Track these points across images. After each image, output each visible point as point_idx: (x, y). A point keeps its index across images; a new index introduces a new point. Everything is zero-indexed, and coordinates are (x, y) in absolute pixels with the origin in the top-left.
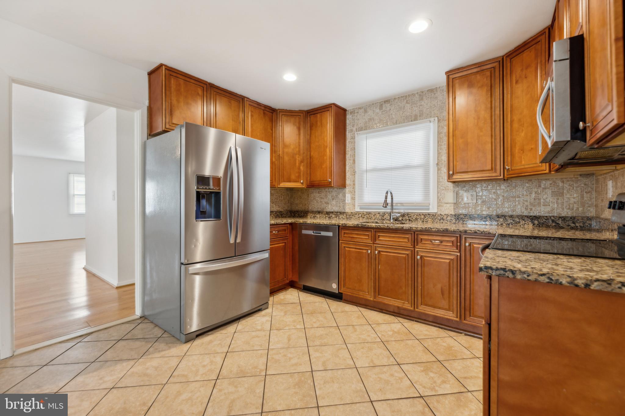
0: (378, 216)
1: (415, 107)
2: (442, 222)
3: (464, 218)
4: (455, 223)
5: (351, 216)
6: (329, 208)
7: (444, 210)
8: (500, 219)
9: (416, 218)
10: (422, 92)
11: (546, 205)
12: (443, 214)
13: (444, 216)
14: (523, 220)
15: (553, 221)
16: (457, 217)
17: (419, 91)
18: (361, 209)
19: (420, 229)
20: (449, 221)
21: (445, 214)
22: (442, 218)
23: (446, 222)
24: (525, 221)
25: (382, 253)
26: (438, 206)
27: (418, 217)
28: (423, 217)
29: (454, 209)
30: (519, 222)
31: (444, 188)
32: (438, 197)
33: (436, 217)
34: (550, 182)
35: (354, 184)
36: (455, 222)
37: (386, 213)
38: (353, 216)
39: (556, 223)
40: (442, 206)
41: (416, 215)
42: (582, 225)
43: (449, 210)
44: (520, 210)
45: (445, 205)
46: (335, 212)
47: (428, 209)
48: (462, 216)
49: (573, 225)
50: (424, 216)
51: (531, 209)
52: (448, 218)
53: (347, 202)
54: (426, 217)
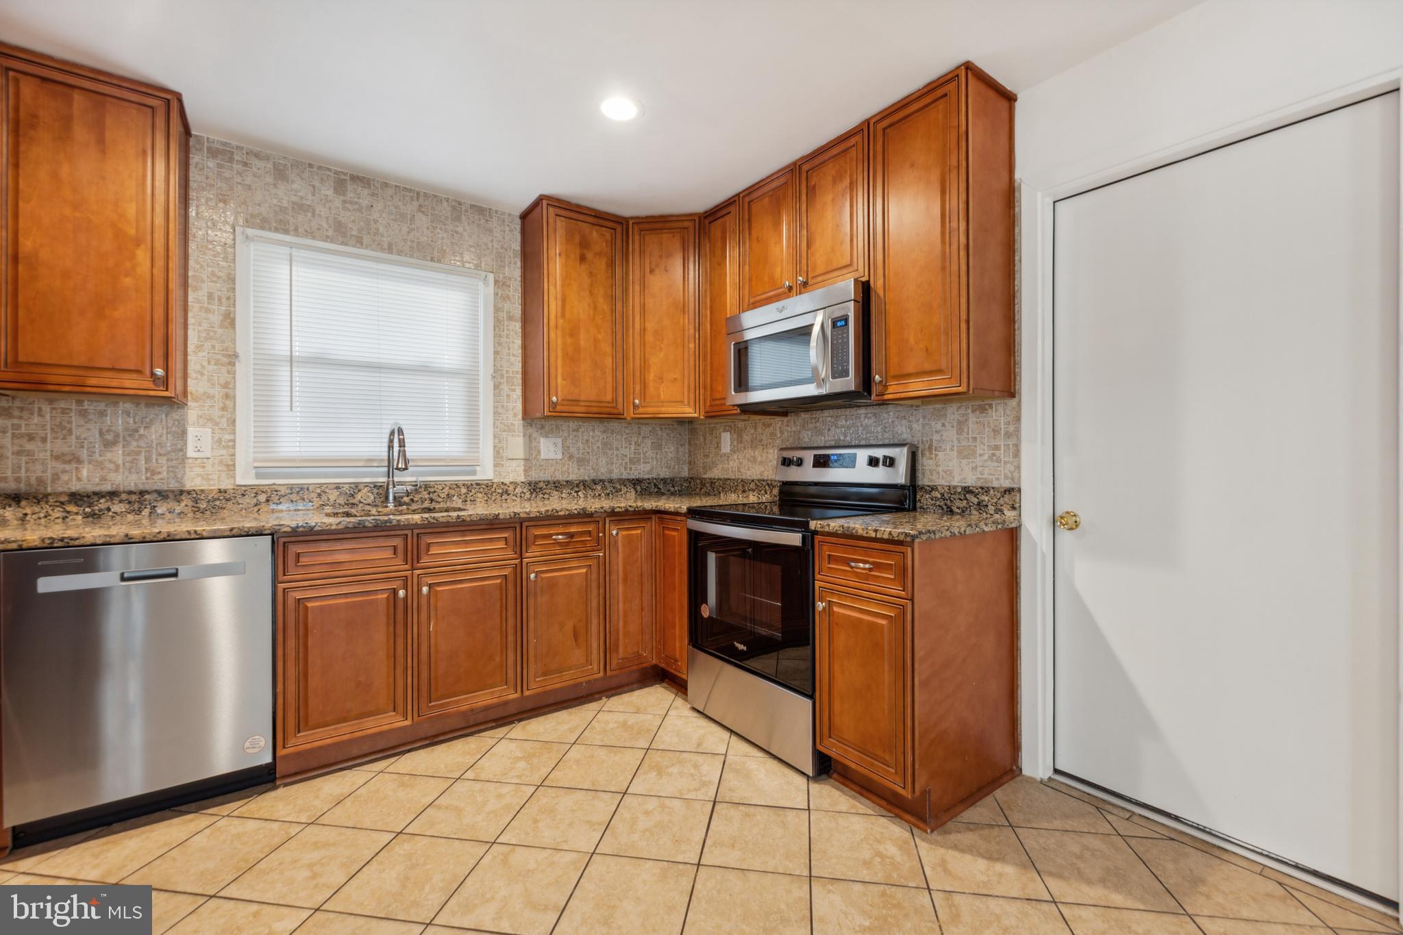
0: (333, 495)
1: (441, 229)
2: (506, 500)
3: (545, 487)
4: (530, 500)
5: (217, 503)
6: (86, 478)
7: (506, 474)
8: (598, 487)
9: (448, 495)
10: (459, 204)
11: (647, 463)
12: (508, 483)
13: (509, 487)
14: (625, 486)
15: (655, 485)
16: (533, 486)
17: (452, 198)
18: (258, 476)
19: (534, 515)
20: (518, 495)
21: (511, 483)
22: (504, 491)
23: (514, 498)
24: (627, 488)
25: (439, 589)
26: (495, 466)
27: (452, 492)
28: (464, 490)
29: (525, 471)
30: (621, 490)
31: (506, 428)
32: (495, 447)
33: (493, 489)
34: (650, 429)
35: (230, 397)
36: (529, 496)
37: (361, 487)
38: (230, 503)
39: (658, 488)
40: (503, 465)
41: (447, 488)
42: (680, 489)
43: (515, 473)
44: (618, 472)
45: (508, 463)
46: (130, 493)
47: (474, 473)
48: (541, 485)
49: (672, 489)
50: (468, 488)
51: (631, 469)
52: (517, 490)
53: (191, 452)
54: (473, 491)
